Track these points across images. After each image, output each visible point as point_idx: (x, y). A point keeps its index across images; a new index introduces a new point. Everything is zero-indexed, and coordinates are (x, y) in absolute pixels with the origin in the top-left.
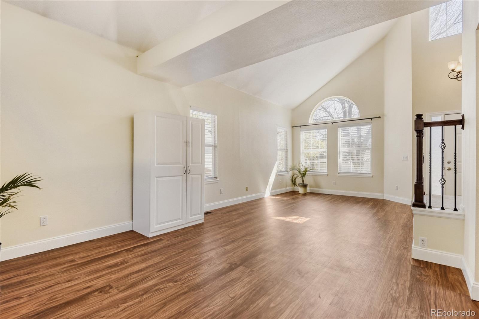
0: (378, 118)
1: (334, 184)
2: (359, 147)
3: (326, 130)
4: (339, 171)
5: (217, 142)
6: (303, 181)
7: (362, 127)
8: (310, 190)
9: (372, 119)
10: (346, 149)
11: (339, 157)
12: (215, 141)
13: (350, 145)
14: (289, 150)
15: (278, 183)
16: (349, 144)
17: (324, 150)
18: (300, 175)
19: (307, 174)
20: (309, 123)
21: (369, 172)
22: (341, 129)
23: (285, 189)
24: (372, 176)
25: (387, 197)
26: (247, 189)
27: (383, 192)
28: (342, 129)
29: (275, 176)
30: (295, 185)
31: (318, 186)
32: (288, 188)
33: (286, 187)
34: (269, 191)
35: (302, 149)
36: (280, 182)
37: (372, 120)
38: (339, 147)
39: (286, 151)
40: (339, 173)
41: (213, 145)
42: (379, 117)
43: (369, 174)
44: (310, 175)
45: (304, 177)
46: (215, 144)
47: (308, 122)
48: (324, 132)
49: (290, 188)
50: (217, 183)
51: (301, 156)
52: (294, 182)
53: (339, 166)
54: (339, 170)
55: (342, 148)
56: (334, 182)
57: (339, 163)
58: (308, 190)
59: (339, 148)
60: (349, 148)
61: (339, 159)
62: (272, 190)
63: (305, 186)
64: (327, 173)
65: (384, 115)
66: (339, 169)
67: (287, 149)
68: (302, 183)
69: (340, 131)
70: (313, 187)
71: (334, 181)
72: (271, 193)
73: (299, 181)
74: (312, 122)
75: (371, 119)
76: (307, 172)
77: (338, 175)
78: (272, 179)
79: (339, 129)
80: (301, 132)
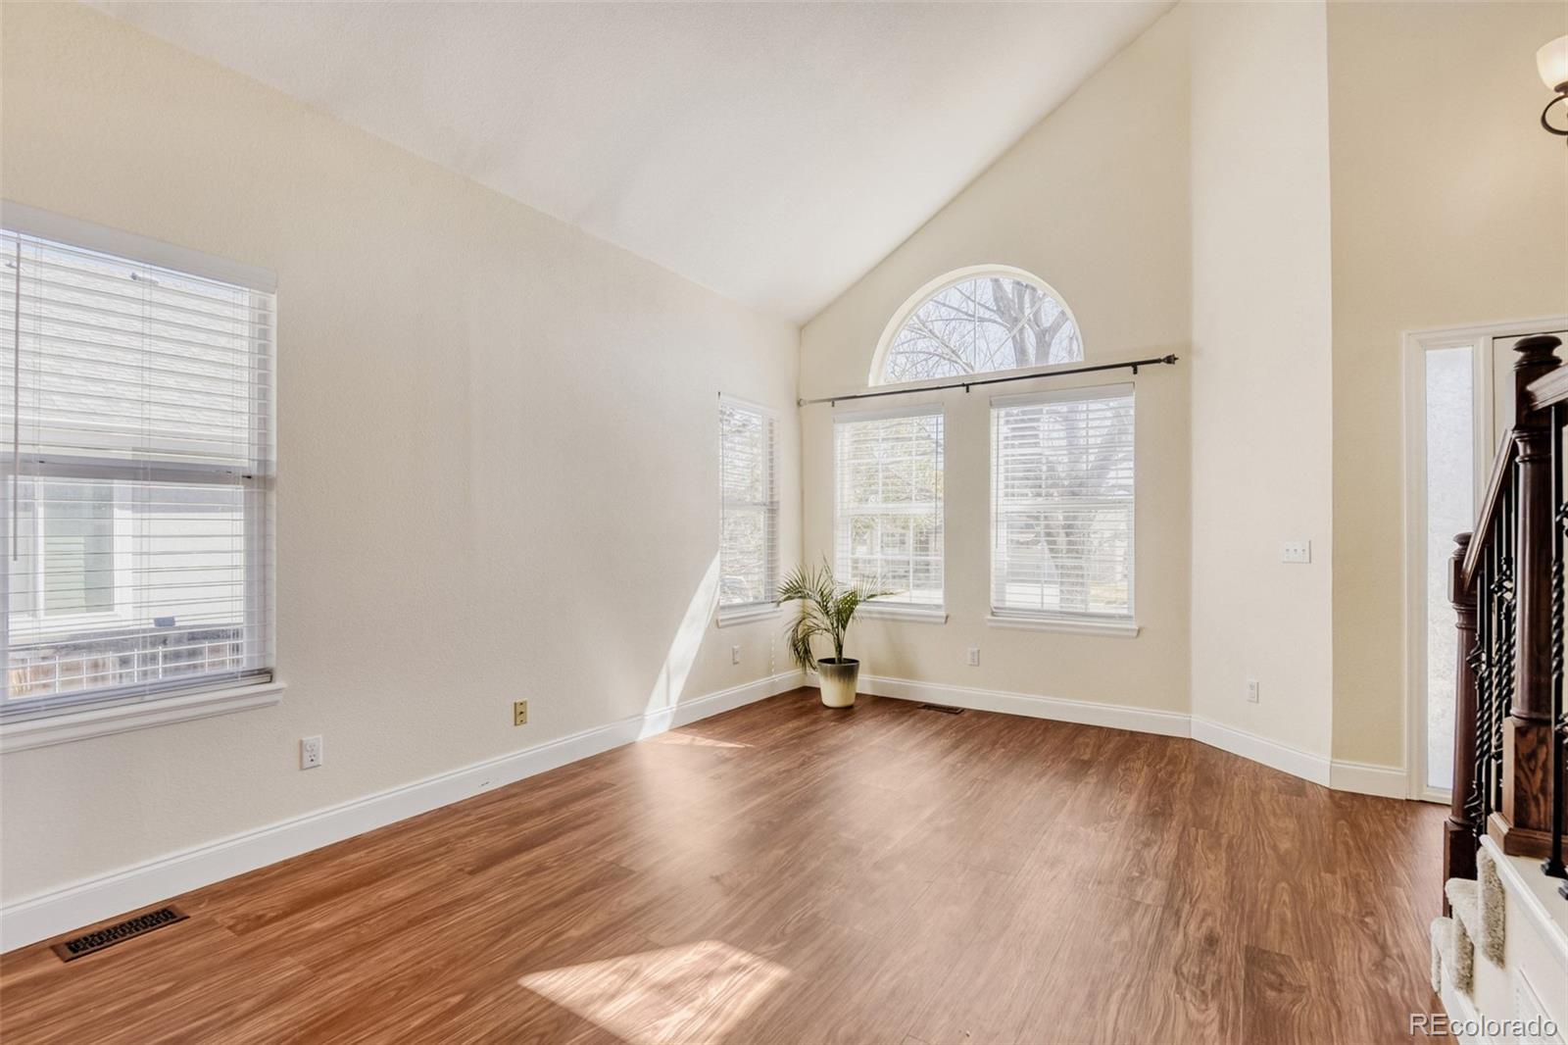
0: (1163, 360)
1: (973, 660)
2: (1074, 494)
3: (941, 420)
4: (994, 603)
5: (273, 457)
6: (839, 648)
7: (1093, 406)
8: (873, 683)
9: (1139, 367)
10: (1026, 504)
11: (993, 542)
12: (264, 448)
13: (1040, 487)
14: (782, 504)
15: (719, 661)
16: (1037, 480)
17: (931, 507)
18: (825, 622)
19: (859, 611)
20: (871, 384)
21: (1125, 612)
22: (1003, 412)
23: (762, 681)
24: (1139, 631)
25: (1205, 726)
26: (520, 713)
27: (1183, 702)
28: (1007, 415)
29: (708, 630)
30: (807, 664)
31: (906, 670)
32: (776, 678)
33: (769, 673)
34: (668, 703)
35: (842, 502)
36: (734, 652)
37: (1135, 372)
38: (993, 491)
39: (772, 509)
40: (993, 614)
41: (254, 472)
42: (1170, 360)
43: (1122, 617)
44: (871, 618)
45: (844, 628)
46: (264, 463)
47: (867, 385)
48: (934, 426)
49: (788, 677)
50: (275, 703)
51: (839, 534)
52: (802, 650)
53: (992, 578)
54: (997, 600)
55: (1006, 502)
56: (973, 653)
57: (993, 565)
58: (865, 683)
59: (993, 500)
60: (1040, 499)
61: (993, 548)
62: (683, 698)
63: (846, 669)
64: (943, 613)
65: (1188, 348)
66: (993, 596)
67: (776, 499)
68: (833, 654)
69: (1001, 425)
70: (886, 673)
71: (976, 649)
72: (677, 714)
73: (822, 646)
74: (882, 383)
75: (1135, 365)
76: (855, 603)
77: (990, 620)
78: (687, 643)
79: (994, 412)
80: (839, 427)
